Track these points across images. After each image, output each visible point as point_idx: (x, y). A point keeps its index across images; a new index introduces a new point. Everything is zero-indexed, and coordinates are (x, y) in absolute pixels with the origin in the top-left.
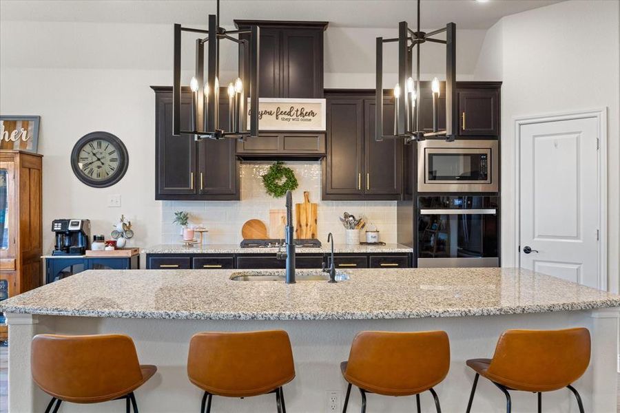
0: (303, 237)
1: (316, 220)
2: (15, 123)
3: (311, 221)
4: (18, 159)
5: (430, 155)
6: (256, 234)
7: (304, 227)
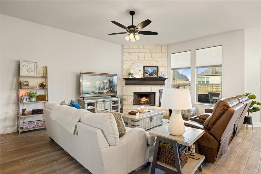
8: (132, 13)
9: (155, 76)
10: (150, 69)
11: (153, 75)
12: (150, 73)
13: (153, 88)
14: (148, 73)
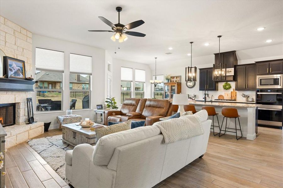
0: (232, 99)
1: (236, 96)
2: (177, 77)
3: (234, 96)
4: (177, 83)
5: (260, 79)
6: (221, 98)
7: (233, 97)
8: (119, 9)
9: (21, 76)
10: (15, 64)
11: (19, 75)
12: (16, 70)
13: (17, 95)
14: (13, 70)
